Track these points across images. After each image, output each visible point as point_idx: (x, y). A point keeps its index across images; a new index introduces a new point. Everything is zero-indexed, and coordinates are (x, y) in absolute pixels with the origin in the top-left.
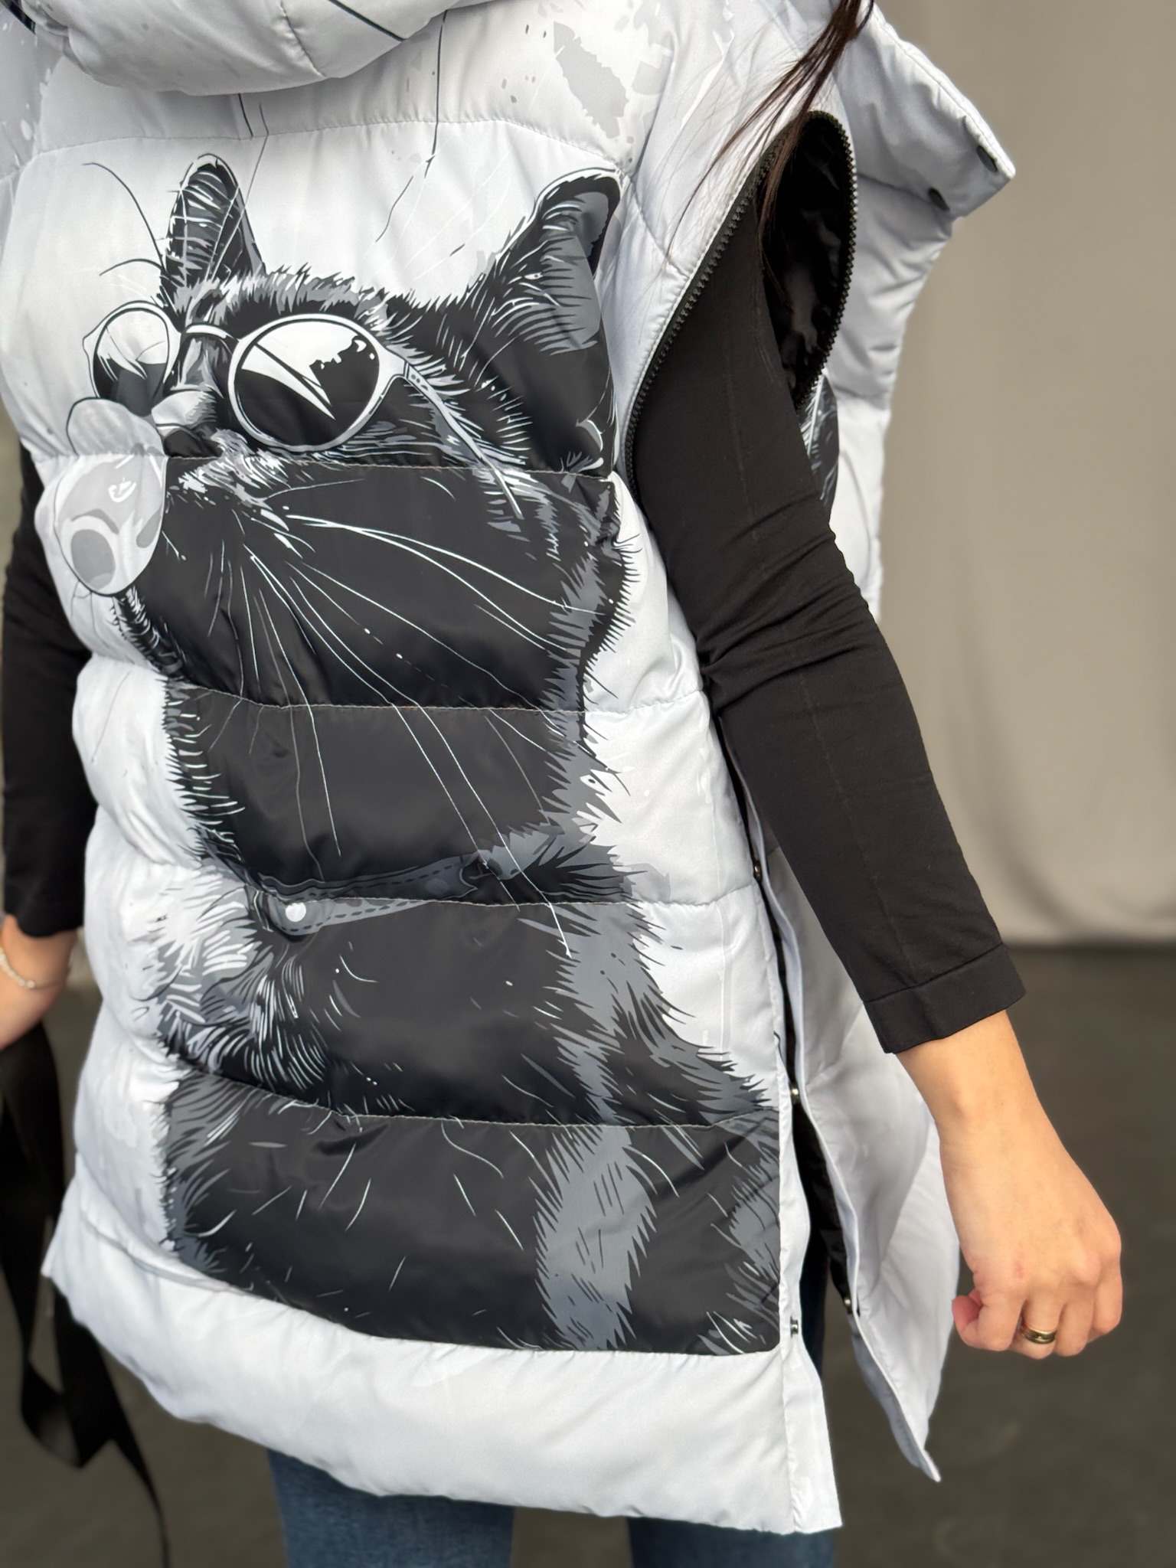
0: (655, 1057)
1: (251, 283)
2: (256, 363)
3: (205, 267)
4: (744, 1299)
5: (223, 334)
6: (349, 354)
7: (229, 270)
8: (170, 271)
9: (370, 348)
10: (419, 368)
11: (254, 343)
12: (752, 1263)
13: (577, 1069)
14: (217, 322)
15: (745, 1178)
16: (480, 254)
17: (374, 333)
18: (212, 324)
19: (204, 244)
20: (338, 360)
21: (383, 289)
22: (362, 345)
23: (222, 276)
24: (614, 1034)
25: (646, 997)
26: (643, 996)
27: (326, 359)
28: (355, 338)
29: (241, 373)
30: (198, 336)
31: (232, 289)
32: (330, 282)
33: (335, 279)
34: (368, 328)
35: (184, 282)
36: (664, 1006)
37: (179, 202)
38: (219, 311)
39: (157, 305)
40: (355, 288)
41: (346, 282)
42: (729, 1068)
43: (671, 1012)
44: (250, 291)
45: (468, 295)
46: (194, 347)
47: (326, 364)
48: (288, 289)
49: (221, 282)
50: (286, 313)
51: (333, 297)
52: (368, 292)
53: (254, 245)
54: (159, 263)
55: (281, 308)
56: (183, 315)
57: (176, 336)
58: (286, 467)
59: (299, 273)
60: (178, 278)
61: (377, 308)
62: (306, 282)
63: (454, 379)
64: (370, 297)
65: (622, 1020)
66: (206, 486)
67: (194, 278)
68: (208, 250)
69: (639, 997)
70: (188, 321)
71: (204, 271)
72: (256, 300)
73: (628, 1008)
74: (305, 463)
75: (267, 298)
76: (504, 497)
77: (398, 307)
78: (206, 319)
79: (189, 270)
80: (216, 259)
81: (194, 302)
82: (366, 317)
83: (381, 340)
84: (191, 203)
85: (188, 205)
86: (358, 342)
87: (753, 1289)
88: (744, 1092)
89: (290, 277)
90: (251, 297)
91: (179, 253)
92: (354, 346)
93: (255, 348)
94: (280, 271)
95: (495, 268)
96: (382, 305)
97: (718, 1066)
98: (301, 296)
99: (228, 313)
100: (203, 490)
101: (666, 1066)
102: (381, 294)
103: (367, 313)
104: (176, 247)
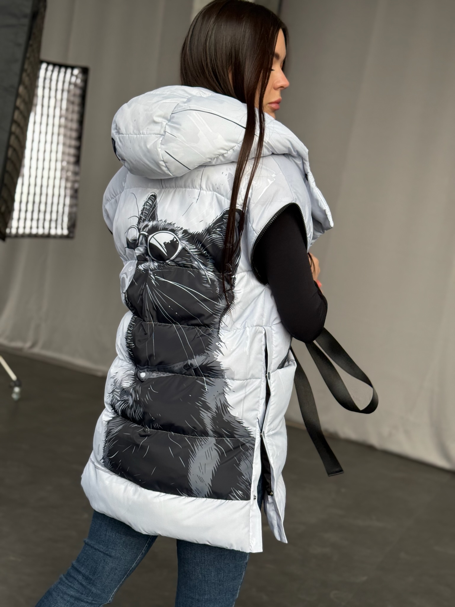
0: (224, 419)
1: (155, 223)
2: (153, 241)
3: (146, 218)
4: (241, 485)
5: (146, 234)
6: (172, 241)
7: (151, 220)
8: (140, 218)
9: (177, 240)
10: (188, 247)
11: (153, 237)
12: (244, 477)
13: (204, 420)
14: (146, 231)
15: (244, 454)
16: (206, 223)
17: (178, 237)
18: (145, 231)
19: (147, 213)
20: (170, 242)
21: (182, 228)
22: (175, 240)
23: (149, 221)
24: (215, 411)
25: (224, 402)
26: (223, 402)
27: (167, 242)
28: (174, 238)
29: (149, 243)
30: (142, 234)
31: (151, 224)
32: (170, 224)
33: (172, 223)
34: (177, 236)
35: (142, 222)
36: (228, 405)
37: (145, 203)
38: (147, 229)
39: (136, 227)
40: (175, 226)
41: (174, 224)
42: (242, 423)
43: (230, 407)
44: (154, 225)
45: (203, 232)
46: (141, 236)
47: (167, 243)
48: (162, 225)
49: (149, 222)
50: (160, 230)
51: (171, 227)
52: (179, 228)
53: (157, 214)
54: (138, 217)
55: (159, 229)
56: (140, 229)
57: (138, 234)
58: (158, 265)
59: (165, 221)
60: (141, 221)
61: (180, 232)
62: (166, 224)
63: (197, 250)
64: (179, 229)
65: (217, 408)
66: (144, 268)
67: (144, 220)
68: (147, 214)
69: (222, 402)
70: (141, 231)
71: (146, 219)
72: (155, 227)
73: (219, 405)
74: (162, 265)
75: (157, 226)
76: (207, 278)
77: (185, 232)
78: (144, 230)
79: (143, 219)
80: (149, 217)
81: (143, 226)
82: (177, 233)
83: (180, 239)
84: (147, 203)
85: (146, 204)
86: (174, 239)
87: (243, 483)
88: (246, 431)
89: (163, 222)
90: (154, 226)
91: (142, 215)
92: (173, 240)
93: (153, 238)
94: (161, 220)
95: (210, 227)
96: (182, 231)
97: (239, 422)
98: (164, 227)
99: (149, 229)
100: (143, 269)
101: (227, 421)
102: (182, 229)
103: (177, 232)
104: (142, 213)
